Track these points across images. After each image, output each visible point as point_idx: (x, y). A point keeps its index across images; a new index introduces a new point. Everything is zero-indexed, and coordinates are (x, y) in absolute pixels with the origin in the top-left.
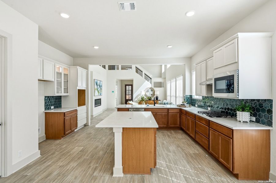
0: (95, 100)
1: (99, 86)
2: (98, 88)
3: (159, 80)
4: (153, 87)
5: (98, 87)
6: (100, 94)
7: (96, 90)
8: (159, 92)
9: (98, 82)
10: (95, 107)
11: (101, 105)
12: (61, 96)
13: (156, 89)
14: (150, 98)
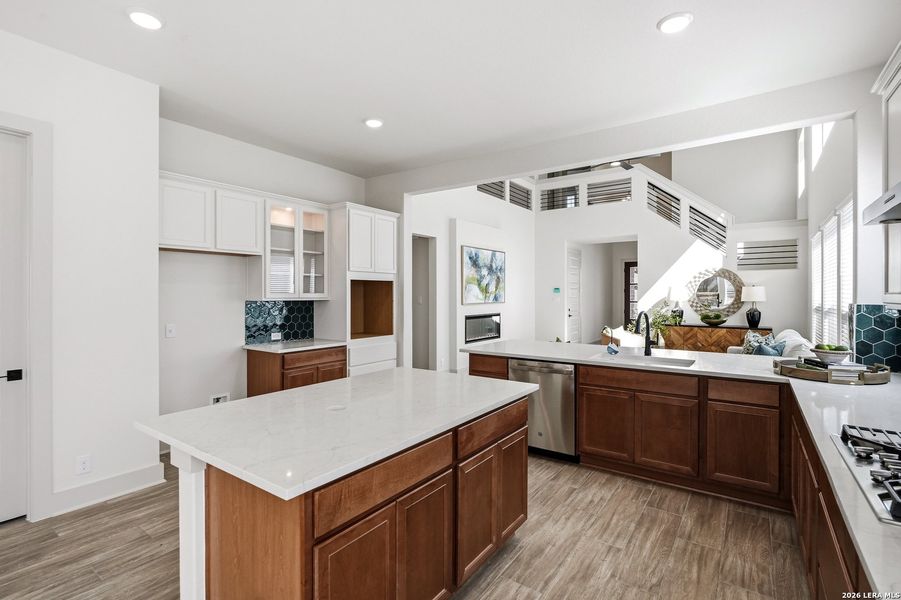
0: (467, 318)
1: (490, 269)
2: (482, 277)
3: (774, 233)
4: (734, 268)
5: (485, 272)
6: (496, 298)
7: (468, 283)
8: (762, 290)
9: (485, 257)
10: (467, 342)
11: (499, 337)
12: (311, 303)
13: (745, 276)
14: (718, 317)
